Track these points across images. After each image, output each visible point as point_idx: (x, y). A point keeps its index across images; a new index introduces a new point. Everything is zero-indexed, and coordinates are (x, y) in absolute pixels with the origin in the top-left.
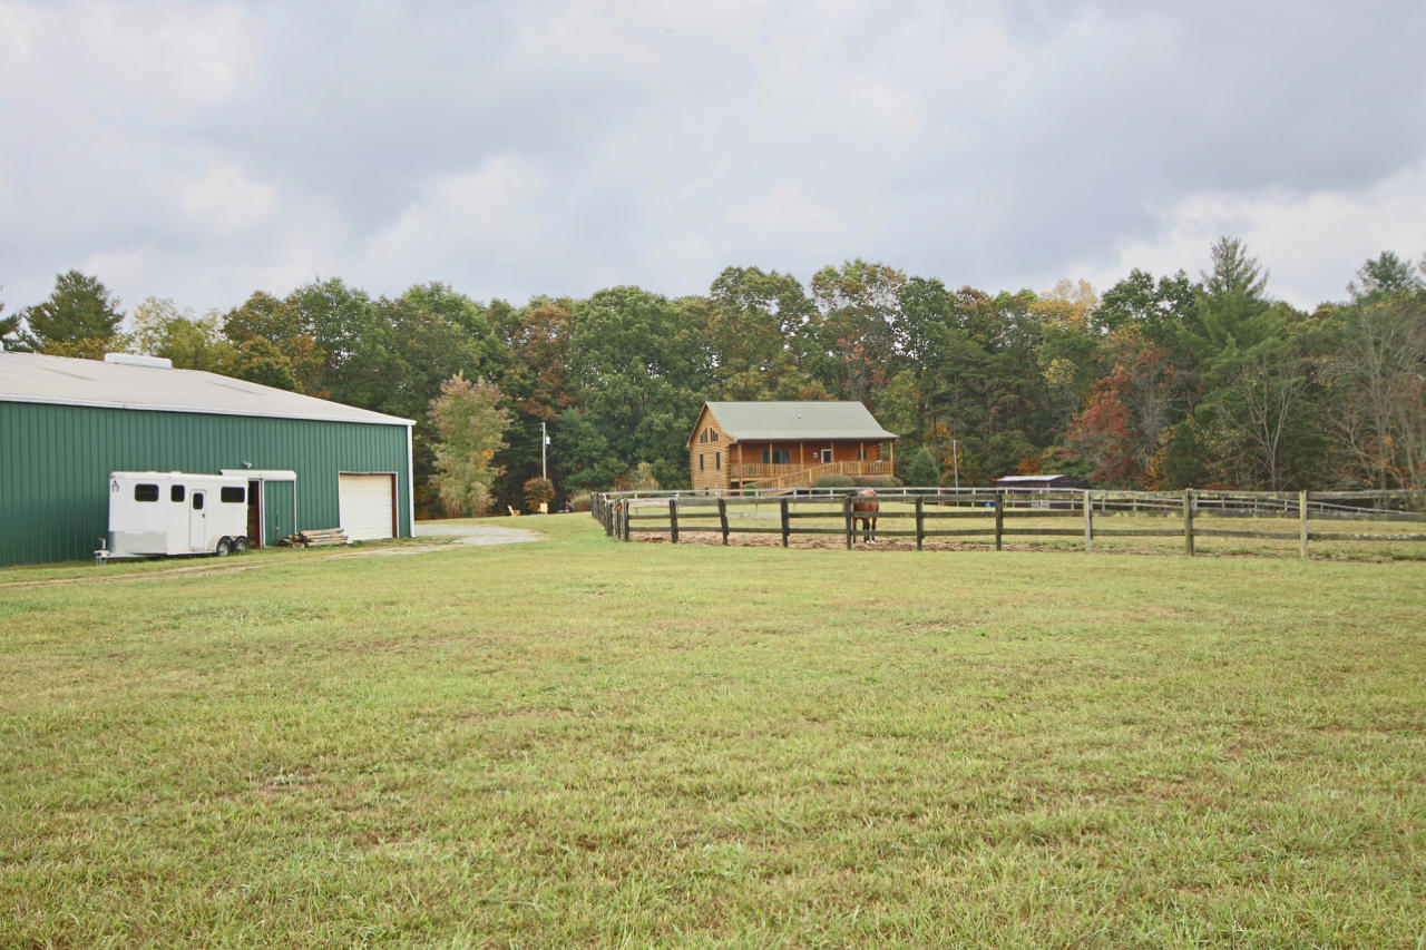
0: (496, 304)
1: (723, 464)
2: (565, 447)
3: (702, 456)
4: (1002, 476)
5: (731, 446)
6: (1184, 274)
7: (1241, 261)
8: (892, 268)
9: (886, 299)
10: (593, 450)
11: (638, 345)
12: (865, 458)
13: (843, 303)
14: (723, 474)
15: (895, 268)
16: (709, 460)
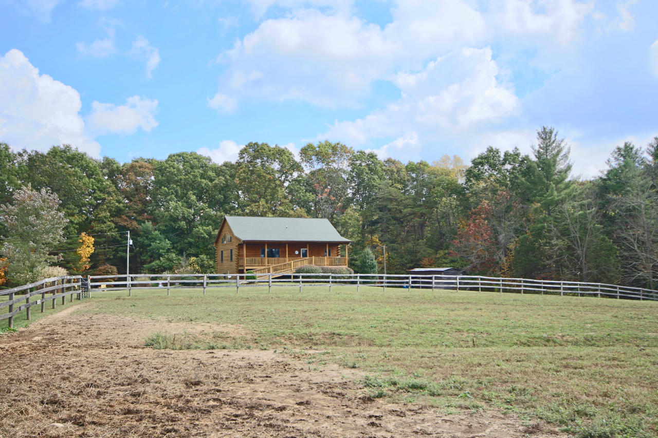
0: (107, 159)
1: (234, 257)
2: (144, 247)
3: (222, 252)
4: (413, 269)
5: (239, 245)
6: (518, 150)
7: (554, 141)
8: (347, 146)
9: (344, 165)
10: (161, 248)
11: (193, 185)
12: (329, 255)
13: (318, 166)
14: (234, 264)
15: (349, 146)
16: (226, 254)
